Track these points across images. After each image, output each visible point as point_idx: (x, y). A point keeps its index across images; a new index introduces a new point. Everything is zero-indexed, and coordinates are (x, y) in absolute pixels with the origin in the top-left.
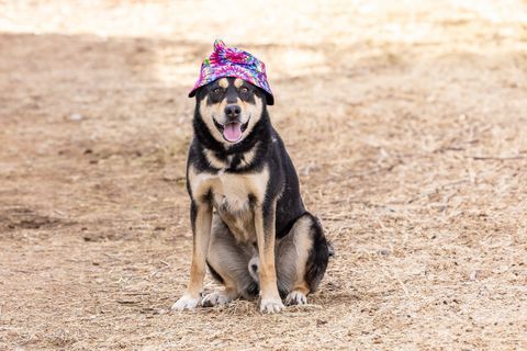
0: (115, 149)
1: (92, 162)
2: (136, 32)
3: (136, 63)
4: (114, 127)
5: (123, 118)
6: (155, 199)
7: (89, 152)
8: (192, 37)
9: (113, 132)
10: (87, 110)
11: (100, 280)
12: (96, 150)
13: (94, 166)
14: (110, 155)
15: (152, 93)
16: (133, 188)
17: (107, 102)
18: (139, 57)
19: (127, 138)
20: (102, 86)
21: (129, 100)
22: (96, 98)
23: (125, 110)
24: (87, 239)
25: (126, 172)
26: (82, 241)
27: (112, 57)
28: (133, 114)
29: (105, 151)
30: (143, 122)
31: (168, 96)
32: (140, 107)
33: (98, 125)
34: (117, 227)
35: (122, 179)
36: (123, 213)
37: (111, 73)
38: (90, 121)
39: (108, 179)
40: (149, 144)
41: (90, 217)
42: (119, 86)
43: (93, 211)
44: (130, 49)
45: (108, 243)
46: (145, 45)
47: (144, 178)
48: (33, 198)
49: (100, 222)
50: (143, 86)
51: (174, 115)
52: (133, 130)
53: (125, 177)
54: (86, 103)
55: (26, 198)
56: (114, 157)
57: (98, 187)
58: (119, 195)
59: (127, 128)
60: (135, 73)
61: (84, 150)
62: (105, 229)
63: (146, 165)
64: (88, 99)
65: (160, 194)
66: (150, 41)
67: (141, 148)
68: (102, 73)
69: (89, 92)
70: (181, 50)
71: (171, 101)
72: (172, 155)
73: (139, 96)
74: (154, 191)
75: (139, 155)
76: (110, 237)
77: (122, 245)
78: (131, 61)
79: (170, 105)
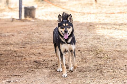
0: (86, 50)
1: (80, 53)
2: (89, 21)
3: (90, 29)
4: (86, 44)
5: (87, 42)
6: (96, 62)
7: (80, 50)
9: (85, 46)
10: (78, 40)
11: (84, 82)
13: (81, 54)
15: (94, 36)
16: (91, 59)
17: (83, 38)
18: (90, 27)
19: (89, 47)
20: (82, 34)
21: (89, 38)
22: (81, 37)
23: (88, 40)
24: (80, 72)
25: (89, 55)
26: (79, 72)
27: (84, 27)
28: (90, 41)
29: (83, 50)
30: (92, 43)
31: (98, 37)
32: (91, 39)
33: (81, 44)
34: (87, 69)
35: (88, 57)
36: (89, 65)
37: (84, 31)
38: (79, 43)
39: (84, 57)
40: (94, 49)
41: (81, 66)
42: (86, 34)
43: (81, 65)
44: (88, 25)
45: (86, 73)
47: (93, 57)
49: (83, 68)
50: (92, 34)
51: (100, 42)
52: (90, 45)
53: (89, 57)
54: (78, 38)
56: (86, 52)
57: (82, 59)
58: (88, 61)
59: (88, 45)
60: (90, 31)
61: (78, 50)
62: (85, 69)
63: (94, 54)
65: (98, 61)
66: (93, 23)
67: (92, 50)
68: (81, 31)
69: (78, 36)
71: (99, 38)
72: (100, 51)
73: (91, 37)
74: (96, 60)
75: (92, 51)
76: (86, 71)
77: (89, 73)
78: (88, 28)
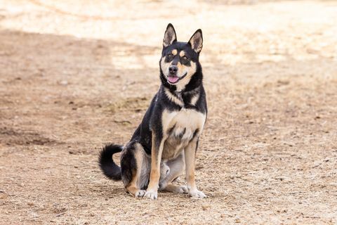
0: (87, 102)
1: (73, 109)
3: (98, 54)
4: (86, 90)
5: (91, 85)
6: (109, 133)
7: (72, 103)
8: (129, 41)
9: (85, 92)
10: (70, 79)
11: (79, 177)
12: (76, 102)
13: (74, 111)
14: (84, 105)
15: (107, 72)
16: (97, 125)
17: (81, 75)
18: (99, 50)
19: (93, 97)
20: (79, 66)
21: (94, 75)
22: (75, 72)
23: (92, 80)
24: (71, 153)
25: (93, 116)
26: (68, 154)
27: (84, 50)
28: (97, 83)
29: (81, 103)
30: (102, 88)
31: (116, 74)
32: (101, 79)
33: (77, 88)
34: (87, 147)
35: (91, 120)
36: (92, 139)
37: (83, 58)
38: (72, 86)
39: (82, 119)
40: (105, 101)
41: (73, 140)
42: (88, 66)
43: (74, 137)
44: (94, 46)
45: (83, 156)
46: (102, 44)
47: (103, 120)
48: (40, 127)
49: (78, 144)
50: (103, 67)
51: (120, 85)
52: (96, 92)
53: (92, 118)
54: (70, 75)
55: (36, 127)
56: (86, 107)
57: (77, 123)
58: (89, 129)
59: (93, 91)
60: (97, 59)
61: (69, 102)
62: (81, 148)
63: (104, 112)
64: (71, 72)
65: (112, 130)
66: (105, 42)
67: (101, 103)
68: (78, 58)
69: (71, 69)
70: (124, 49)
71: (118, 77)
72: (119, 107)
73: (100, 73)
74: (109, 128)
75: (100, 106)
76: (84, 152)
77: (91, 158)
78: (94, 53)
79: (118, 79)
